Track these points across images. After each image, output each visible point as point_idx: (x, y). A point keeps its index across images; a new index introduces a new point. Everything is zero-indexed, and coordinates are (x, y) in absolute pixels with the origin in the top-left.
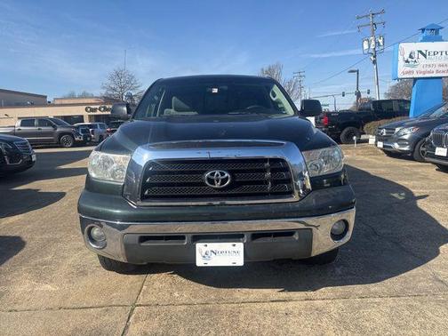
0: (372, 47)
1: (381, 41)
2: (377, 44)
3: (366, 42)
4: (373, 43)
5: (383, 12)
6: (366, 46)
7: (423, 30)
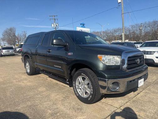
0: (55, 26)
1: (57, 25)
2: (56, 25)
3: (53, 25)
4: (55, 25)
5: (57, 16)
6: (53, 26)
7: (81, 24)
